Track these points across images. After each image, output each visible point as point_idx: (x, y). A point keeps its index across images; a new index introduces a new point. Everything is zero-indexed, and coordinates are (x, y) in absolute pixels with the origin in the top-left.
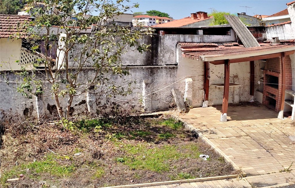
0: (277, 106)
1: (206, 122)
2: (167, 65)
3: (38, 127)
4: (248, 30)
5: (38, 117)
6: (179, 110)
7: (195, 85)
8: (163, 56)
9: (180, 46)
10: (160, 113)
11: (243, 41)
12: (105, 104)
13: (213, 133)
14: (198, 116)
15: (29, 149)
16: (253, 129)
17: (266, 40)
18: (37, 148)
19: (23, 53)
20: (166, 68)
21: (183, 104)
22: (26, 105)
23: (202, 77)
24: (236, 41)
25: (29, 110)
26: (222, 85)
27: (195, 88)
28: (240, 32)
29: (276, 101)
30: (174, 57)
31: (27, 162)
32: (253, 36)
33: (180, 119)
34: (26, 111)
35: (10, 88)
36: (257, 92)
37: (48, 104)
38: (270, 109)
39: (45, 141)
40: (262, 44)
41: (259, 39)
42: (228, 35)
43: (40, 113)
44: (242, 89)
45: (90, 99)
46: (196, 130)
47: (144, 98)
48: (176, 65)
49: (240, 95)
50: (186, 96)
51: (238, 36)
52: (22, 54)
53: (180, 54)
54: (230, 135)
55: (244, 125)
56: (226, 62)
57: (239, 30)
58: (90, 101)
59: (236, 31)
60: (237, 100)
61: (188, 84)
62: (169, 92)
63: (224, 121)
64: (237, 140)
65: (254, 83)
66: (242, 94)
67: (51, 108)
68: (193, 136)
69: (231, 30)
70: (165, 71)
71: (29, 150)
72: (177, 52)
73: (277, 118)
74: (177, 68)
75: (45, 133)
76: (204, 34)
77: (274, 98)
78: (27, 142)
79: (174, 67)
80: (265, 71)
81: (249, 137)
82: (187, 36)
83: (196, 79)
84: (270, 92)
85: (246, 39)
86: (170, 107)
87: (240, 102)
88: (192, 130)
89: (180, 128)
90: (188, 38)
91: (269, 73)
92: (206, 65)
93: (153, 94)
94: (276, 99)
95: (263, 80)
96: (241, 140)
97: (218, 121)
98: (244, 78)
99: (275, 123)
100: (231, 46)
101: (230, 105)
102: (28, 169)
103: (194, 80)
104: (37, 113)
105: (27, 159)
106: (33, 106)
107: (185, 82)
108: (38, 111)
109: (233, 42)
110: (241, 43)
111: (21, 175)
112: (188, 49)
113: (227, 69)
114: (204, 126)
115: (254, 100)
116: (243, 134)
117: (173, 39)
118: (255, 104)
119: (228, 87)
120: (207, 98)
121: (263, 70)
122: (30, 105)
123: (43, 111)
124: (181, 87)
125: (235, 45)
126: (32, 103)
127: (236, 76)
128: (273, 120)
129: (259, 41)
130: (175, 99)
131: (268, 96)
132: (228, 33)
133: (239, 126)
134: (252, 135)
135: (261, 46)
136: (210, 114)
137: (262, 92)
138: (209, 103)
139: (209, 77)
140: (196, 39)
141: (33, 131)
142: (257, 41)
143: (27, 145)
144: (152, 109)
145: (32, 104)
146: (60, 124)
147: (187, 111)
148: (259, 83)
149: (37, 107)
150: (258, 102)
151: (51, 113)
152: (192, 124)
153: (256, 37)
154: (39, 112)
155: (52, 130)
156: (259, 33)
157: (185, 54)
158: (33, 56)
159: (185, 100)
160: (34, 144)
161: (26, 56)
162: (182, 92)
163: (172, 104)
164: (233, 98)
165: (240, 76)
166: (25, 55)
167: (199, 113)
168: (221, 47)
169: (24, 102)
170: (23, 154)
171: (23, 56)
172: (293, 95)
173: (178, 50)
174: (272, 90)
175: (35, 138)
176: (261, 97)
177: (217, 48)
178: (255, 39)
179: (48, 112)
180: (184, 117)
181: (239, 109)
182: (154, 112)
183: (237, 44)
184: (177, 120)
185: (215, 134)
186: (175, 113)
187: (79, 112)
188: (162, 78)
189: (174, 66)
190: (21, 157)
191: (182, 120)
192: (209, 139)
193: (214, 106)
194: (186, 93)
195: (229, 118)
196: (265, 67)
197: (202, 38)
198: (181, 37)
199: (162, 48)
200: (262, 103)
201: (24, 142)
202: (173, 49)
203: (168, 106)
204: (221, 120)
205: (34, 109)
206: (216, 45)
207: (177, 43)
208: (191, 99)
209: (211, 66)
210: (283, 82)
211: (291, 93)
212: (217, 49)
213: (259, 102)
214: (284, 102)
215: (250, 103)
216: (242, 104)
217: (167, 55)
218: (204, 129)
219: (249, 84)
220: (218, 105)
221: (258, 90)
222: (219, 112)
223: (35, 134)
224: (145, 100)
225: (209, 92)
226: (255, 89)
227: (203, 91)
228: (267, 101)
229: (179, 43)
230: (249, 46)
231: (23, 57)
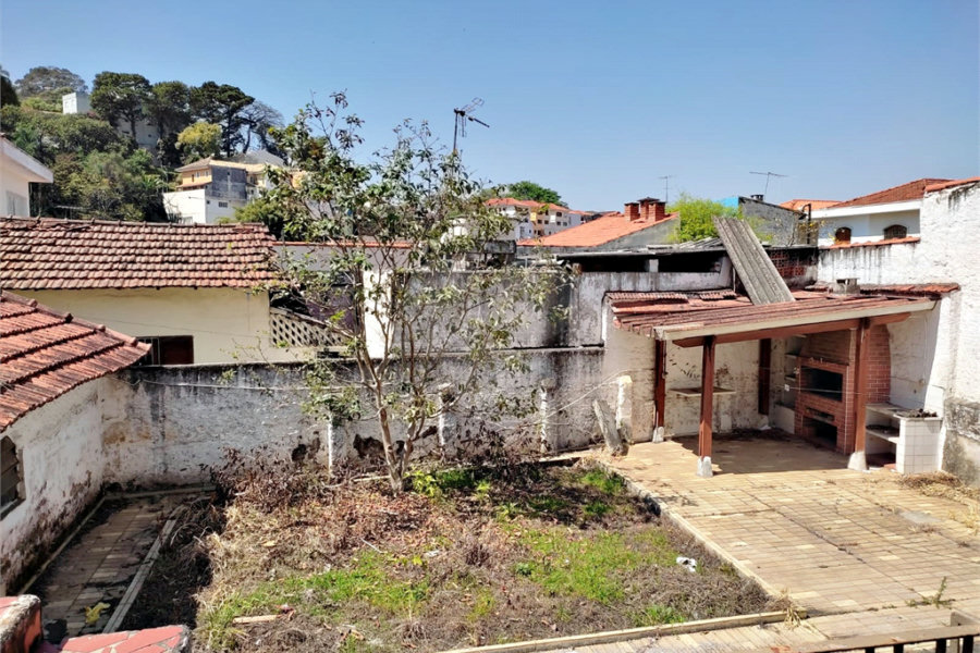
0: (843, 440)
1: (669, 477)
2: (585, 346)
3: (331, 487)
4: (769, 260)
5: (331, 464)
6: (609, 449)
7: (636, 390)
8: (578, 326)
9: (611, 302)
10: (576, 455)
11: (749, 287)
12: (478, 436)
13: (689, 503)
14: (648, 462)
15: (313, 538)
16: (783, 494)
17: (813, 282)
18: (334, 537)
19: (278, 322)
20: (583, 353)
21: (616, 435)
22: (301, 437)
23: (650, 372)
24: (731, 288)
25: (308, 449)
26: (694, 390)
27: (636, 397)
28: (747, 264)
29: (836, 428)
30: (598, 328)
31: (303, 572)
32: (778, 275)
33: (615, 470)
34: (299, 453)
35: (255, 402)
36: (778, 406)
37: (357, 436)
38: (819, 447)
39: (353, 521)
40: (801, 294)
41: (793, 280)
42: (716, 271)
43: (336, 455)
44: (737, 399)
45: (445, 423)
46: (653, 495)
47: (544, 421)
48: (601, 345)
49: (734, 413)
50: (619, 417)
51: (737, 275)
52: (275, 323)
53: (609, 321)
54: (727, 508)
55: (758, 484)
56: (708, 342)
57: (744, 258)
58: (446, 429)
59: (736, 261)
60: (726, 424)
61: (625, 390)
62: (588, 407)
63: (705, 476)
64: (749, 521)
65: (768, 386)
66: (739, 413)
67: (363, 445)
68: (649, 510)
69: (724, 259)
70: (581, 361)
71: (315, 541)
72: (605, 316)
73: (846, 467)
74: (603, 353)
75: (352, 503)
76: (662, 269)
77: (828, 421)
78: (306, 524)
79: (596, 352)
80: (800, 359)
81: (778, 515)
82: (625, 276)
83: (639, 377)
84: (817, 407)
85: (757, 283)
86: (591, 442)
87: (734, 431)
88: (643, 495)
89: (618, 491)
90: (626, 281)
91: (813, 363)
92: (659, 348)
93: (561, 412)
94: (836, 423)
95: (793, 380)
96: (758, 521)
97: (692, 474)
98: (742, 374)
99: (844, 482)
100: (717, 300)
101: (717, 437)
102: (311, 590)
103: (634, 381)
104: (328, 455)
105: (303, 565)
106: (318, 441)
107: (617, 385)
108: (330, 452)
109: (723, 288)
110: (742, 291)
111: (285, 606)
112: (625, 310)
113: (708, 358)
114: (665, 485)
115: (769, 425)
116: (759, 506)
117: (597, 286)
118: (776, 435)
119: (711, 396)
120: (661, 421)
121: (794, 357)
122: (313, 437)
123: (344, 452)
124: (610, 395)
125: (727, 298)
126: (317, 433)
127: (725, 371)
128: (836, 474)
129: (793, 287)
130: (601, 425)
131: (810, 416)
132: (714, 266)
133: (744, 488)
134: (784, 509)
135: (797, 299)
136: (672, 459)
137: (792, 406)
138: (665, 433)
139: (666, 373)
140: (643, 282)
141: (320, 496)
142: (787, 288)
143: (310, 530)
144: (559, 447)
145: (316, 436)
146: (385, 480)
147: (625, 453)
148: (787, 388)
149: (330, 442)
150: (782, 430)
151: (362, 455)
152: (641, 481)
153: (786, 275)
154: (333, 454)
155: (365, 495)
156: (798, 265)
157: (620, 320)
158: (305, 329)
159: (618, 427)
160: (326, 528)
161: (287, 327)
162: (613, 407)
163: (595, 434)
164: (718, 420)
165: (734, 370)
166: (283, 327)
167: (648, 455)
168: (694, 302)
169: (296, 432)
170: (292, 551)
171: (277, 329)
172: (895, 416)
173: (605, 310)
174: (824, 404)
175: (327, 514)
176: (789, 419)
177: (685, 305)
178: (782, 282)
179: (355, 453)
180: (620, 465)
181: (735, 446)
182: (562, 452)
183: (733, 293)
184: (610, 472)
185: (694, 505)
186: (603, 455)
187: (423, 452)
188: (576, 376)
189: (597, 348)
190: (288, 559)
191: (619, 472)
192: (684, 517)
193: (675, 439)
194: (619, 410)
195: (716, 468)
196: (800, 350)
197: (656, 280)
198: (613, 280)
199: (576, 307)
200: (792, 432)
201: (298, 524)
202: (597, 308)
203: (586, 439)
204: (700, 472)
205: (321, 446)
206: (684, 296)
207: (605, 295)
208: (629, 423)
209: (671, 350)
210: (860, 385)
211: (885, 411)
212: (685, 307)
213: (786, 429)
214: (865, 430)
215: (760, 432)
216: (741, 436)
217: (585, 324)
218: (668, 492)
219: (756, 389)
220: (684, 437)
221: (780, 403)
222: (688, 455)
223: (326, 503)
224: (547, 425)
225: (666, 408)
226: (772, 401)
227: (651, 405)
228: (807, 429)
229: (609, 294)
230: (763, 301)
231: (278, 331)
